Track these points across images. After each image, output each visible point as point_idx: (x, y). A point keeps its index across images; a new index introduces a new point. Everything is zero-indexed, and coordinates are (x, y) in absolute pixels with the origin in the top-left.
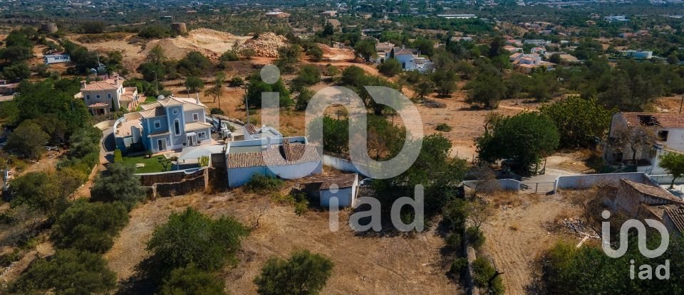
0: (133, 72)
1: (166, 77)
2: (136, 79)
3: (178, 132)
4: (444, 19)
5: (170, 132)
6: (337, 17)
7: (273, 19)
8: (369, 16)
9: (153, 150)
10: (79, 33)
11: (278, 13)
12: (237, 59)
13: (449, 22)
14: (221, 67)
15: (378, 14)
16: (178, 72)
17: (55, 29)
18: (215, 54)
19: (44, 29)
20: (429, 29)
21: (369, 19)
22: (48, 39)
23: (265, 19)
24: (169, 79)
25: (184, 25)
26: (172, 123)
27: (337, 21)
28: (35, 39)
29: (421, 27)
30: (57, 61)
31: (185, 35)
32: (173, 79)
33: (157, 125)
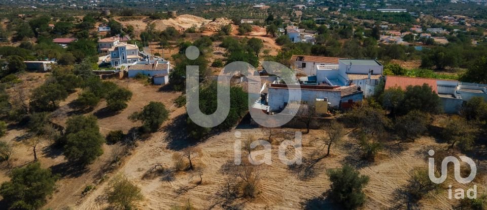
0: (137, 37)
1: (153, 40)
2: (137, 40)
3: (124, 59)
4: (380, 12)
5: (120, 58)
6: (303, 10)
7: (257, 10)
8: (326, 9)
9: (112, 66)
10: (120, 16)
11: (261, 6)
12: (195, 32)
13: (383, 14)
14: (184, 36)
15: (333, 7)
16: (160, 38)
17: (109, 13)
18: (184, 29)
19: (104, 14)
20: (365, 19)
21: (325, 11)
22: (104, 19)
23: (252, 10)
24: (154, 41)
25: (175, 12)
26: (121, 54)
27: (301, 12)
28: (98, 19)
29: (359, 17)
30: (104, 30)
31: (174, 18)
32: (156, 41)
33: (115, 55)
